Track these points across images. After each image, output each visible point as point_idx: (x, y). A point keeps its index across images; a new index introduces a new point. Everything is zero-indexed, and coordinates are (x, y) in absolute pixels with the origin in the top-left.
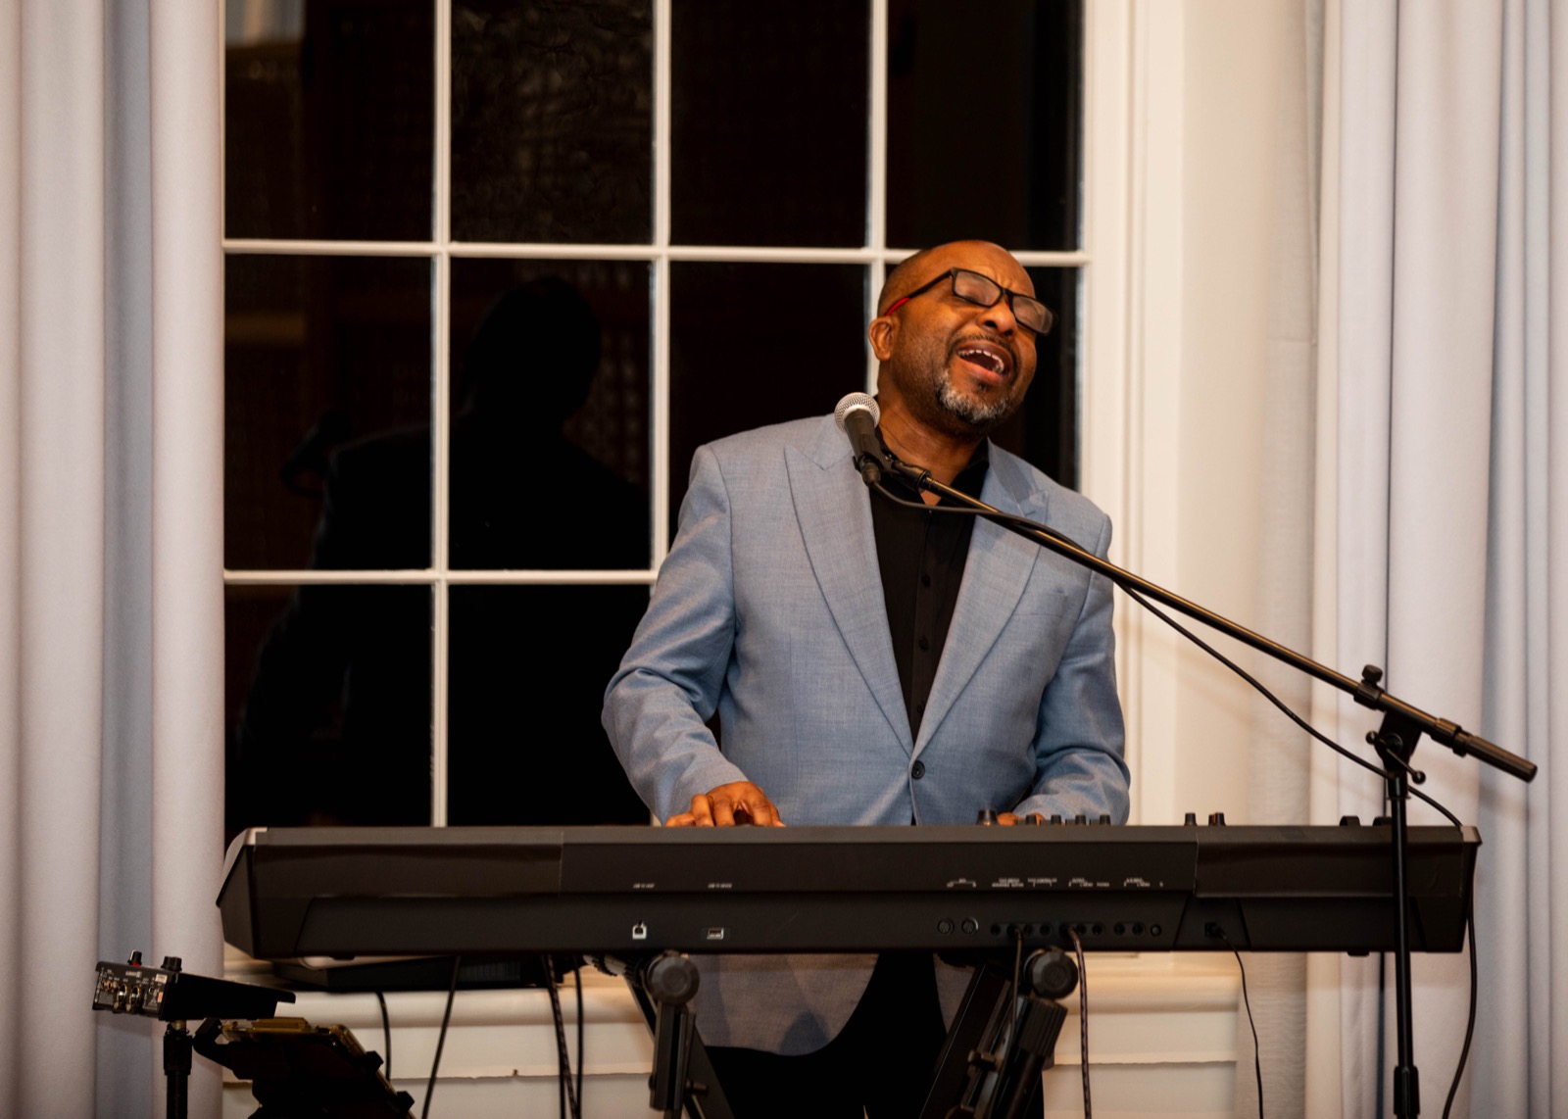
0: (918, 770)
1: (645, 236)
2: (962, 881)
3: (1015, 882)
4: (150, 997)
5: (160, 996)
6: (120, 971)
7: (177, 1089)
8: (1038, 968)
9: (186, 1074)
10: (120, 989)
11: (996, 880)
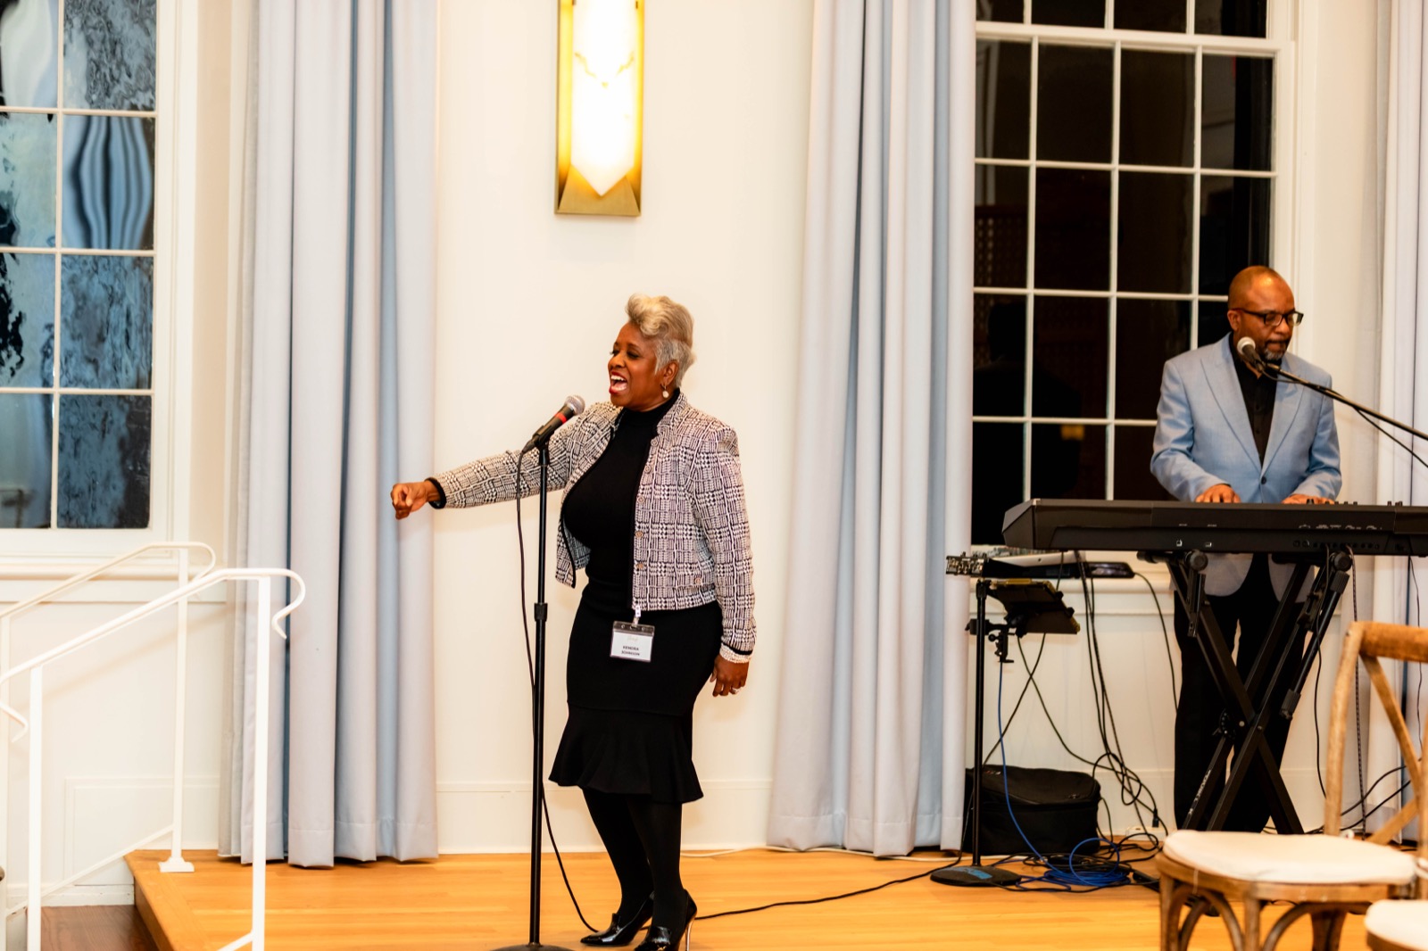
0: (1264, 480)
1: (1106, 287)
2: (1305, 526)
3: (1325, 527)
4: (975, 568)
5: (981, 568)
6: (958, 559)
7: (981, 605)
8: (1337, 560)
9: (985, 599)
10: (960, 566)
11: (1318, 526)
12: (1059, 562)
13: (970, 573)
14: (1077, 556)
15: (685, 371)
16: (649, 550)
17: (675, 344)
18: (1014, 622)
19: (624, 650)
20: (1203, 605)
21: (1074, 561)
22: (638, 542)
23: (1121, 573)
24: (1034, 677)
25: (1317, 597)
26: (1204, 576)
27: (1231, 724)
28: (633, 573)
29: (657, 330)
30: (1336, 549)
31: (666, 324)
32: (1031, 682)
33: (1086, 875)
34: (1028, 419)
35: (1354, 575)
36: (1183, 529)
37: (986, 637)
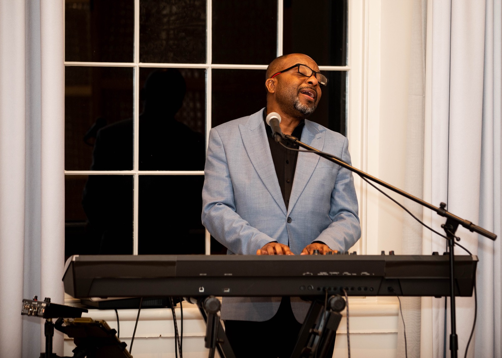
0: (289, 220)
1: (204, 61)
2: (308, 273)
3: (325, 274)
4: (40, 311)
5: (44, 310)
6: (30, 302)
7: (49, 341)
8: (333, 302)
9: (52, 336)
10: (30, 308)
11: (319, 273)
13: (36, 314)
25: (317, 333)
30: (334, 292)
35: (347, 315)
36: (203, 277)
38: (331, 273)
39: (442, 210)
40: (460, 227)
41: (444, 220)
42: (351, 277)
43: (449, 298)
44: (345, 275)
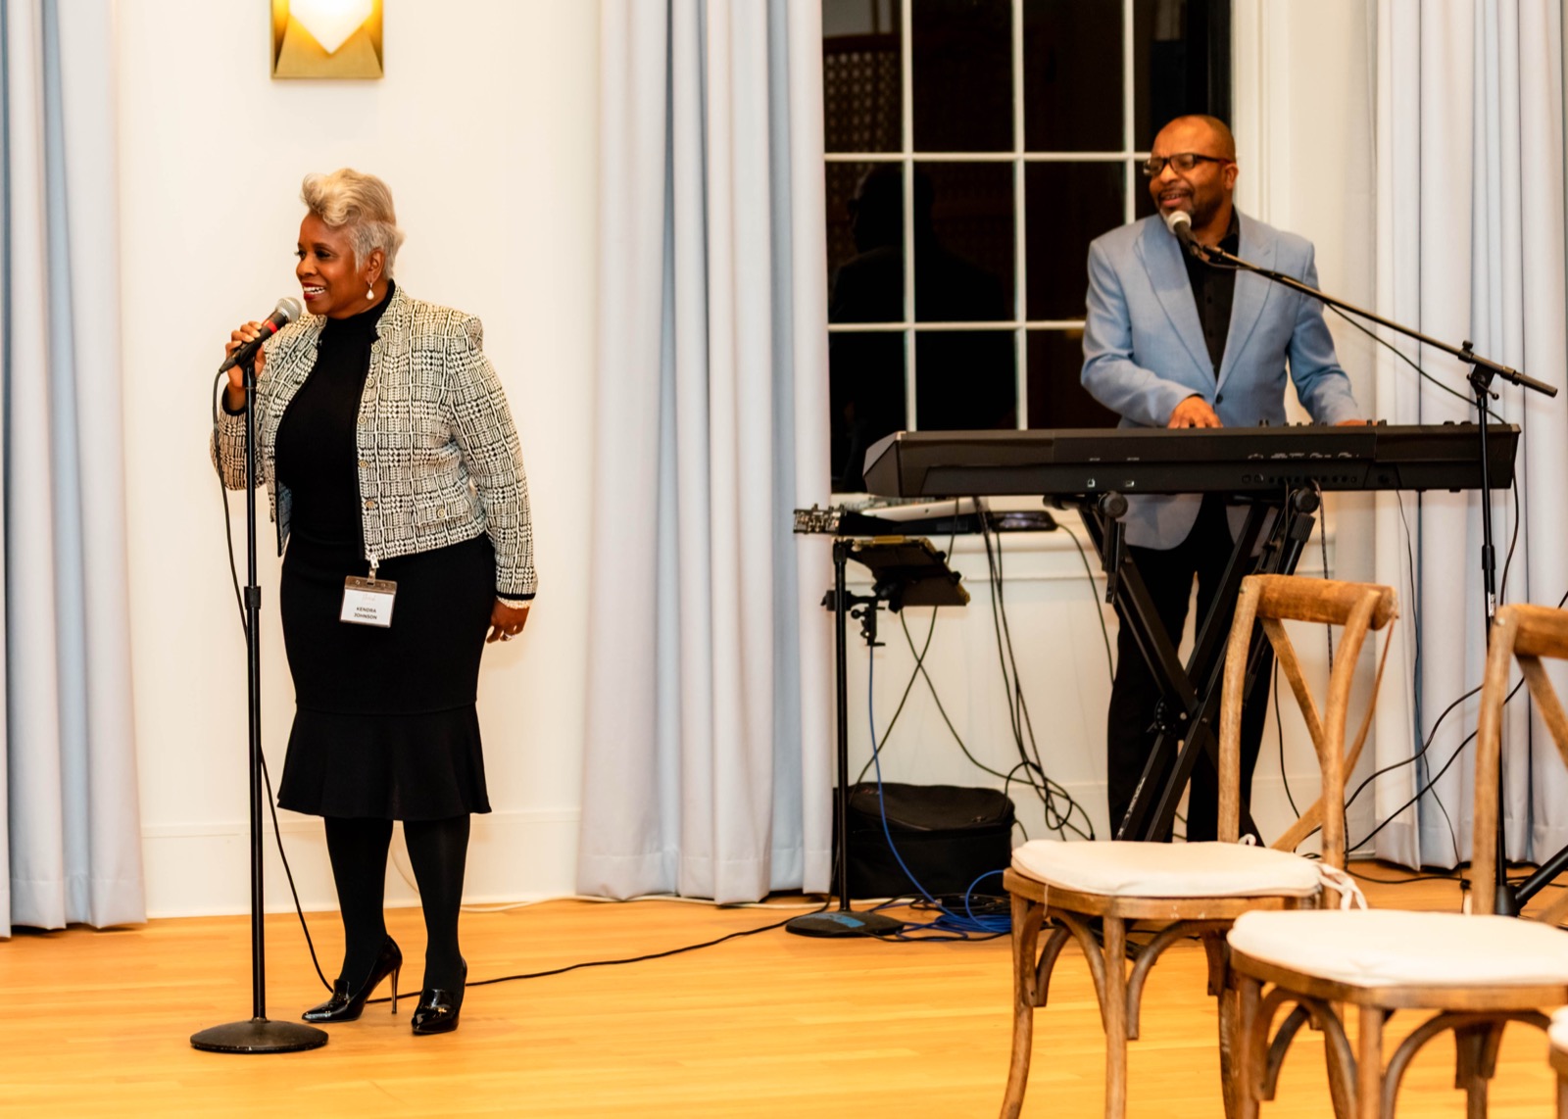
0: (1221, 397)
1: (1009, 147)
2: (1256, 455)
3: (1282, 456)
4: (830, 524)
5: (837, 524)
6: (808, 513)
7: (840, 571)
8: (1299, 498)
9: (844, 563)
10: (810, 522)
11: (1273, 454)
12: (952, 512)
13: (823, 530)
14: (977, 504)
15: (394, 256)
16: (379, 482)
17: (374, 226)
18: (884, 593)
19: (359, 612)
20: (1122, 562)
21: (973, 510)
22: (363, 474)
23: (1039, 524)
24: (923, 663)
25: (1274, 548)
26: (1123, 525)
27: (1170, 717)
28: (361, 514)
29: (345, 216)
30: (1298, 484)
31: (356, 207)
32: (920, 670)
33: (985, 919)
34: (910, 326)
35: (1322, 518)
36: (1094, 464)
37: (848, 614)
38: (1293, 455)
39: (1466, 353)
40: (1497, 378)
41: (1469, 368)
42: (1323, 460)
43: (1479, 492)
44: (1314, 457)
